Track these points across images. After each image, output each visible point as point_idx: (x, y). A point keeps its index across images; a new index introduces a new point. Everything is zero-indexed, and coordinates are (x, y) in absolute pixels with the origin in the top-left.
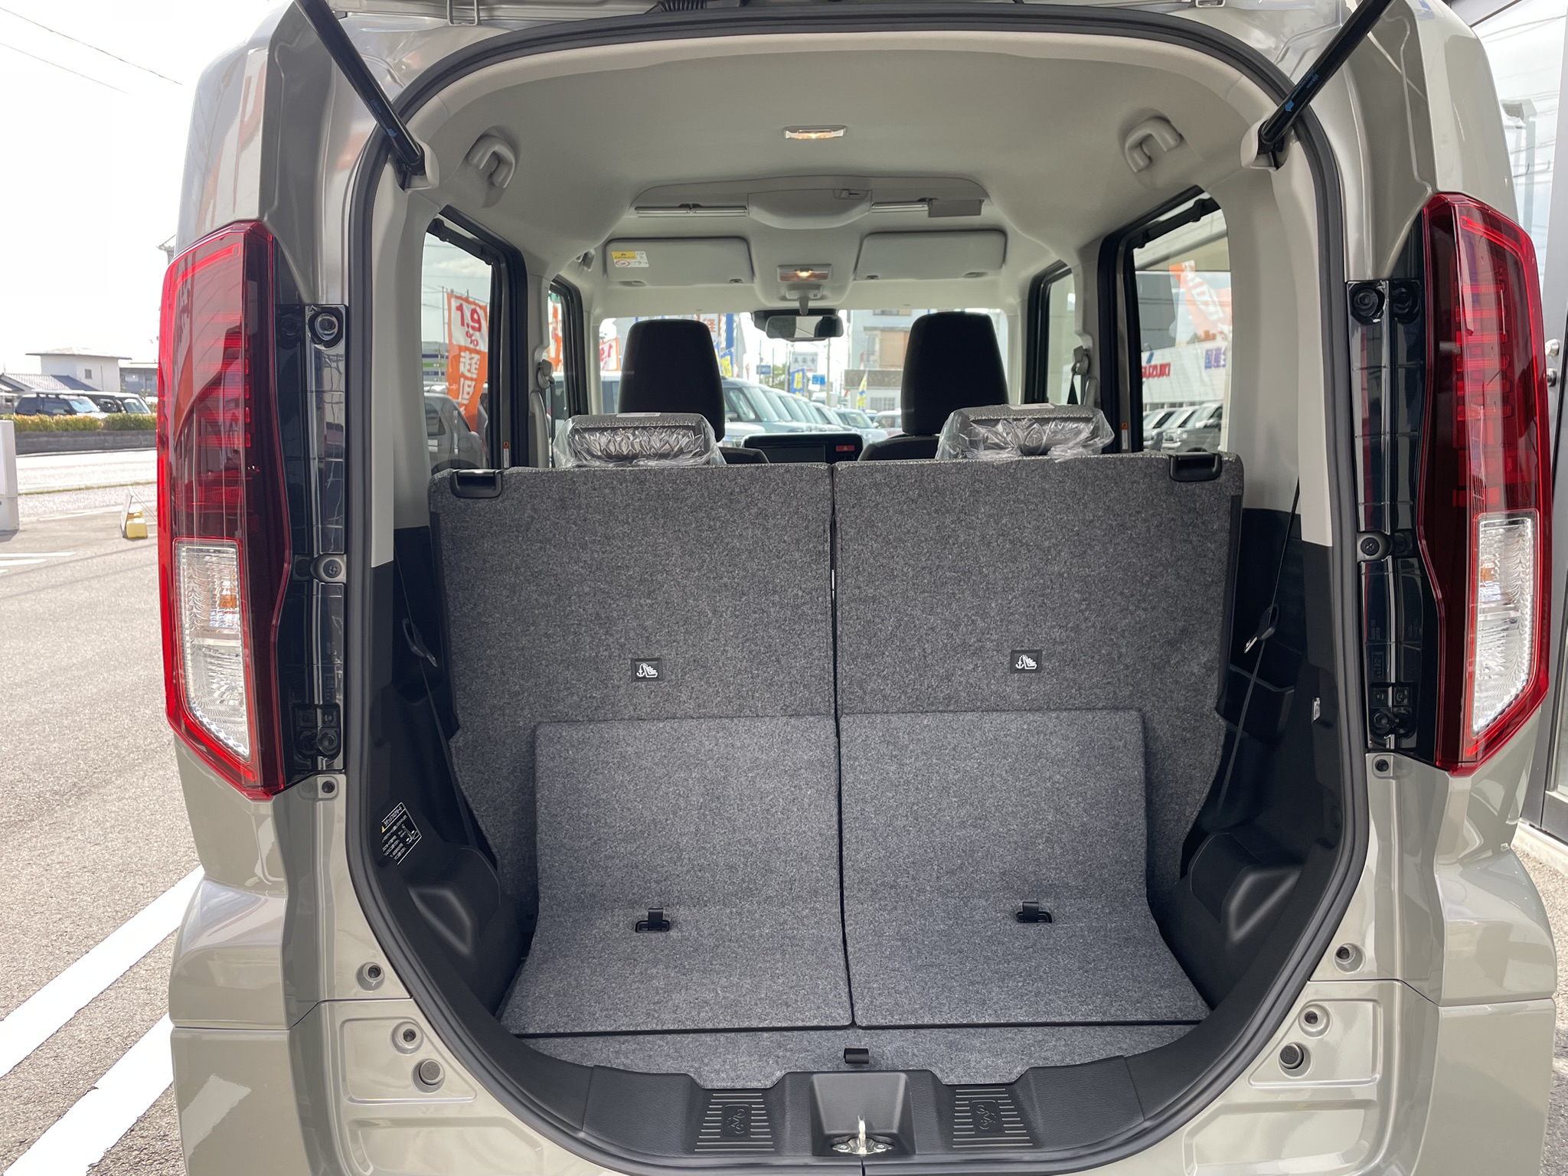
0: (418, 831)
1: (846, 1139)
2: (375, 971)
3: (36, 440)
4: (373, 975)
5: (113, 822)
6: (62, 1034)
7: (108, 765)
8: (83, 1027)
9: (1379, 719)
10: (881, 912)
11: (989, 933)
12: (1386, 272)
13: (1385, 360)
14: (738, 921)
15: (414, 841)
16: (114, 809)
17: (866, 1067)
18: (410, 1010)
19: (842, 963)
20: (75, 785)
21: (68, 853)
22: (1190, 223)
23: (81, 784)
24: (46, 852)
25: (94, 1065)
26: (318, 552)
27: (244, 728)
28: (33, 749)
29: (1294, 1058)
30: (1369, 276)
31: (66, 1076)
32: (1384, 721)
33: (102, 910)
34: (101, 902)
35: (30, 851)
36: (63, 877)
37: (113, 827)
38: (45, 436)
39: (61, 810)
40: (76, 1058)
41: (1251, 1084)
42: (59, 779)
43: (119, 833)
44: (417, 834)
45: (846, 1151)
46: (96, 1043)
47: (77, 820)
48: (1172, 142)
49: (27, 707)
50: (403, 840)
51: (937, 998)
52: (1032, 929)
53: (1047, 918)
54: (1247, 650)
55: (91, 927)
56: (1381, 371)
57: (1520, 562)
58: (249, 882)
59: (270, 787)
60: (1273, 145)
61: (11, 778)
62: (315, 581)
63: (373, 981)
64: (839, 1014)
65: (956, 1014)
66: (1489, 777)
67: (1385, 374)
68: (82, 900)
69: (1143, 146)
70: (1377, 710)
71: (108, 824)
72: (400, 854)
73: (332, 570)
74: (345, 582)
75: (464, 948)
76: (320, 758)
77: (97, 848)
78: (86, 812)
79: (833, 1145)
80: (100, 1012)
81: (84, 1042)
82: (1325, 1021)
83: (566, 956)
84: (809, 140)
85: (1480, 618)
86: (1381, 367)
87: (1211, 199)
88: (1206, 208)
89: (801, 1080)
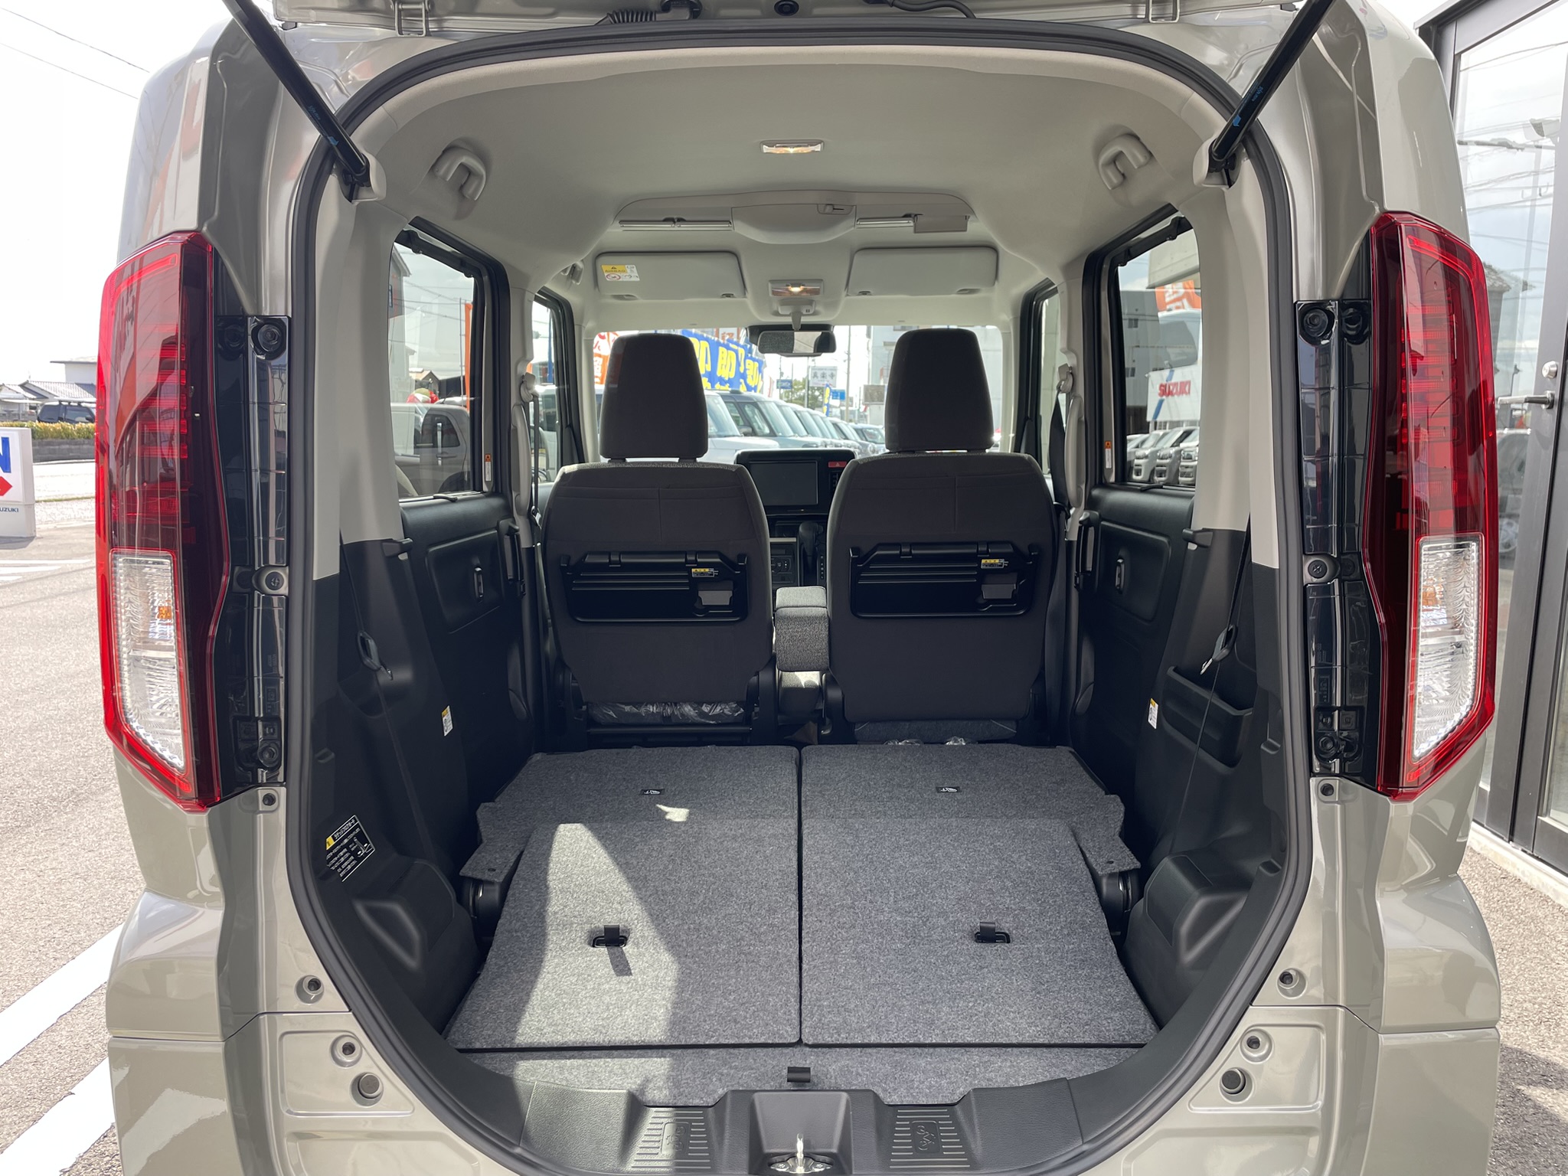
0: (371, 844)
1: (786, 1157)
2: (315, 984)
3: (57, 447)
4: (313, 988)
5: (108, 829)
6: (43, 1040)
7: (108, 772)
8: (64, 1033)
9: (1325, 743)
10: (839, 930)
11: (946, 953)
12: (1336, 293)
13: (1334, 381)
14: (696, 936)
15: (366, 854)
16: (110, 816)
17: (808, 1086)
18: (347, 1024)
19: (796, 979)
20: (73, 791)
21: (61, 859)
22: (1168, 242)
23: (80, 791)
24: (40, 857)
25: (72, 1071)
26: (259, 565)
27: (179, 740)
28: (35, 756)
29: (1236, 1083)
30: (1319, 296)
31: (44, 1081)
32: (1329, 745)
33: (91, 916)
34: (91, 909)
35: (25, 857)
36: (55, 884)
37: (107, 834)
38: (67, 444)
39: (58, 816)
40: (55, 1064)
41: (1191, 1109)
42: (58, 785)
43: (113, 840)
44: (370, 847)
45: (784, 1170)
46: (75, 1049)
47: (73, 826)
48: (1142, 159)
49: (32, 713)
50: (354, 853)
51: (886, 1017)
52: (990, 950)
53: (1006, 938)
54: (1203, 671)
55: (79, 933)
56: (1329, 393)
57: (1465, 587)
58: (191, 895)
59: (205, 799)
60: (1224, 162)
61: (11, 784)
62: (257, 592)
63: (313, 995)
64: (787, 1032)
65: (903, 1033)
66: (1439, 796)
67: (1334, 395)
68: (72, 907)
69: (1117, 163)
70: (1323, 735)
71: (103, 831)
72: (349, 867)
73: (274, 581)
74: (287, 595)
75: (412, 963)
76: (260, 771)
77: (91, 854)
78: (82, 819)
79: (771, 1164)
80: (82, 1018)
81: (64, 1048)
82: (1267, 1046)
83: (521, 970)
84: (788, 155)
85: (1422, 642)
86: (1329, 388)
87: (1184, 218)
88: (1181, 226)
89: (744, 1098)
